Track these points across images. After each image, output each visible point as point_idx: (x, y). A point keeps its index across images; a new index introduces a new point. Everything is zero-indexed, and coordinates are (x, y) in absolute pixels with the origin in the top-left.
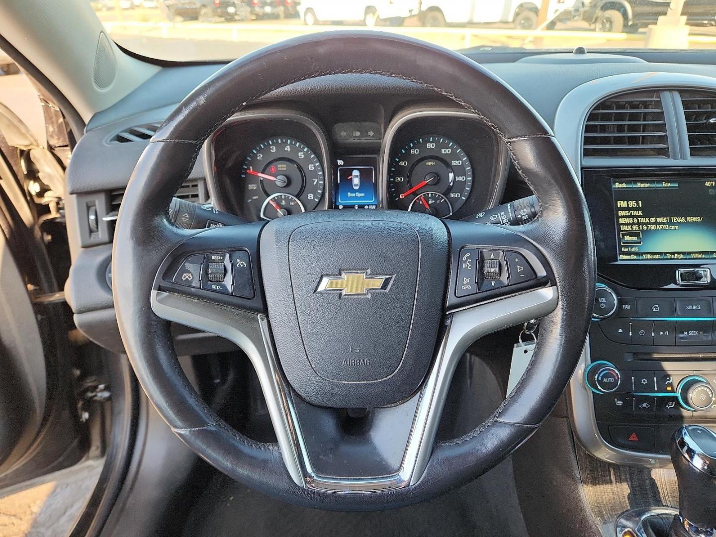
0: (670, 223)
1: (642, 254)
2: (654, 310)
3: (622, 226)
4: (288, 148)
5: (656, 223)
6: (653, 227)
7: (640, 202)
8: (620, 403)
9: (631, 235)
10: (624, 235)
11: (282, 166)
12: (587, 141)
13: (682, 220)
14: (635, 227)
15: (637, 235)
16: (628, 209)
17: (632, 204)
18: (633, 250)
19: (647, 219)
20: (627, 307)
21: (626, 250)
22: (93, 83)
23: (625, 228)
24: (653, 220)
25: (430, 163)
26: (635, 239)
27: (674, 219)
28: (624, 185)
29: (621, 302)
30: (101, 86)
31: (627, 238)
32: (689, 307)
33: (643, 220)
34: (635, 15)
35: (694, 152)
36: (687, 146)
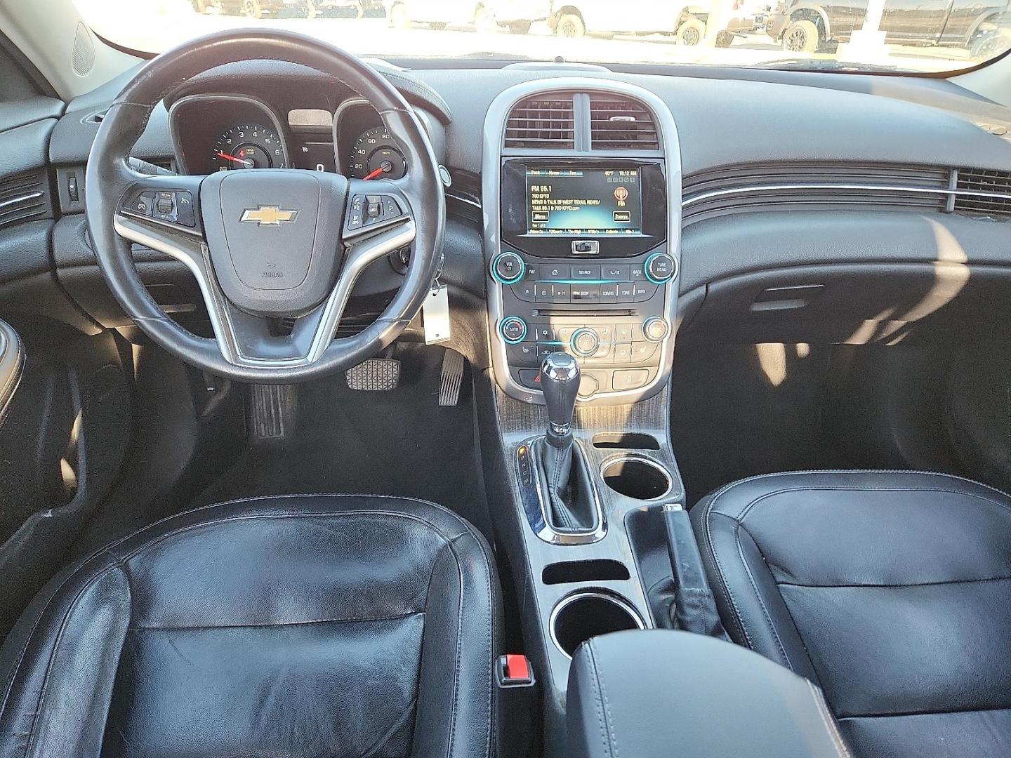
0: (573, 205)
1: (548, 229)
2: (553, 274)
3: (533, 206)
4: (255, 134)
5: (562, 205)
6: (558, 208)
7: (550, 187)
8: (526, 351)
9: (540, 214)
10: (534, 214)
11: (251, 151)
12: (508, 134)
13: (583, 202)
14: (544, 208)
15: (546, 214)
16: (540, 193)
17: (544, 188)
18: (541, 226)
19: (555, 201)
20: (532, 272)
21: (536, 226)
22: (73, 68)
23: (537, 208)
24: (559, 202)
25: (385, 153)
26: (544, 217)
27: (577, 202)
28: (538, 173)
29: (528, 268)
30: (80, 71)
31: (537, 217)
32: (581, 272)
33: (551, 202)
34: (833, 28)
35: (595, 146)
36: (590, 141)
